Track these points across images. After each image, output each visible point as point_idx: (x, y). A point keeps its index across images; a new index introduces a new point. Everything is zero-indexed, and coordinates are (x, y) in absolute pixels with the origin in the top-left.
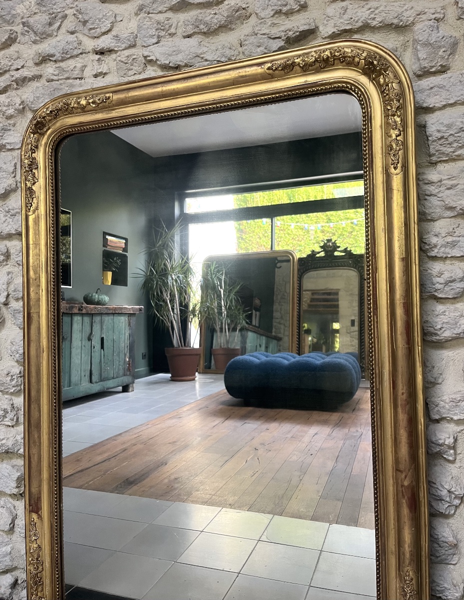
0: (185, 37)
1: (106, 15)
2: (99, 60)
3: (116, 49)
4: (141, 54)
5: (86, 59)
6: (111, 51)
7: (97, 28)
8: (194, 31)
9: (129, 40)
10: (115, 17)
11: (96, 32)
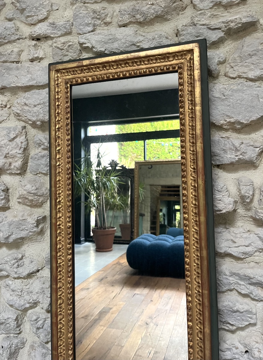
0: (120, 26)
1: (43, 4)
2: (35, 45)
3: (52, 36)
4: (76, 41)
5: (23, 44)
6: (47, 38)
7: (34, 16)
8: (130, 20)
9: (65, 27)
10: (52, 6)
11: (33, 19)
